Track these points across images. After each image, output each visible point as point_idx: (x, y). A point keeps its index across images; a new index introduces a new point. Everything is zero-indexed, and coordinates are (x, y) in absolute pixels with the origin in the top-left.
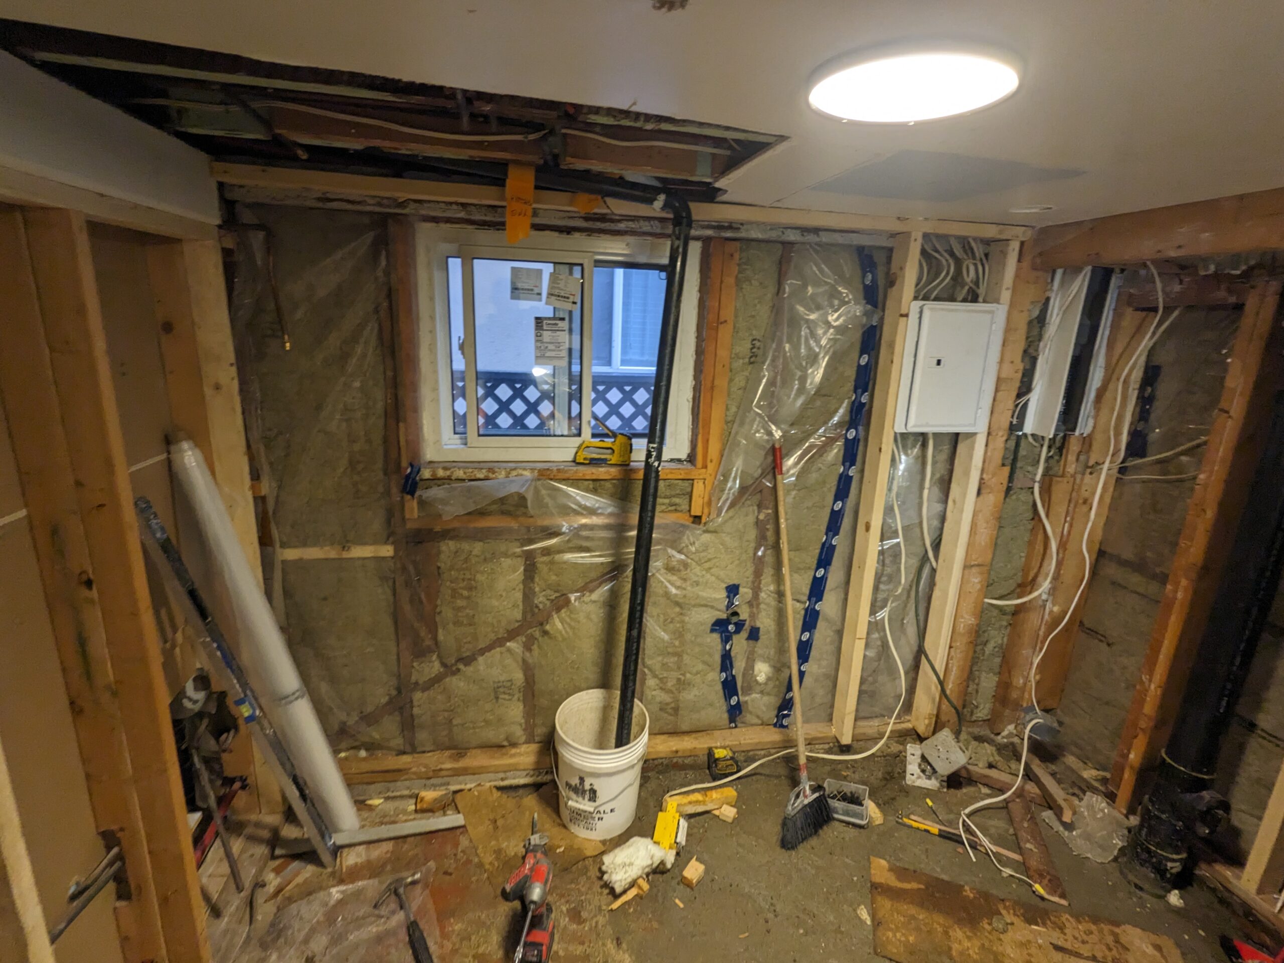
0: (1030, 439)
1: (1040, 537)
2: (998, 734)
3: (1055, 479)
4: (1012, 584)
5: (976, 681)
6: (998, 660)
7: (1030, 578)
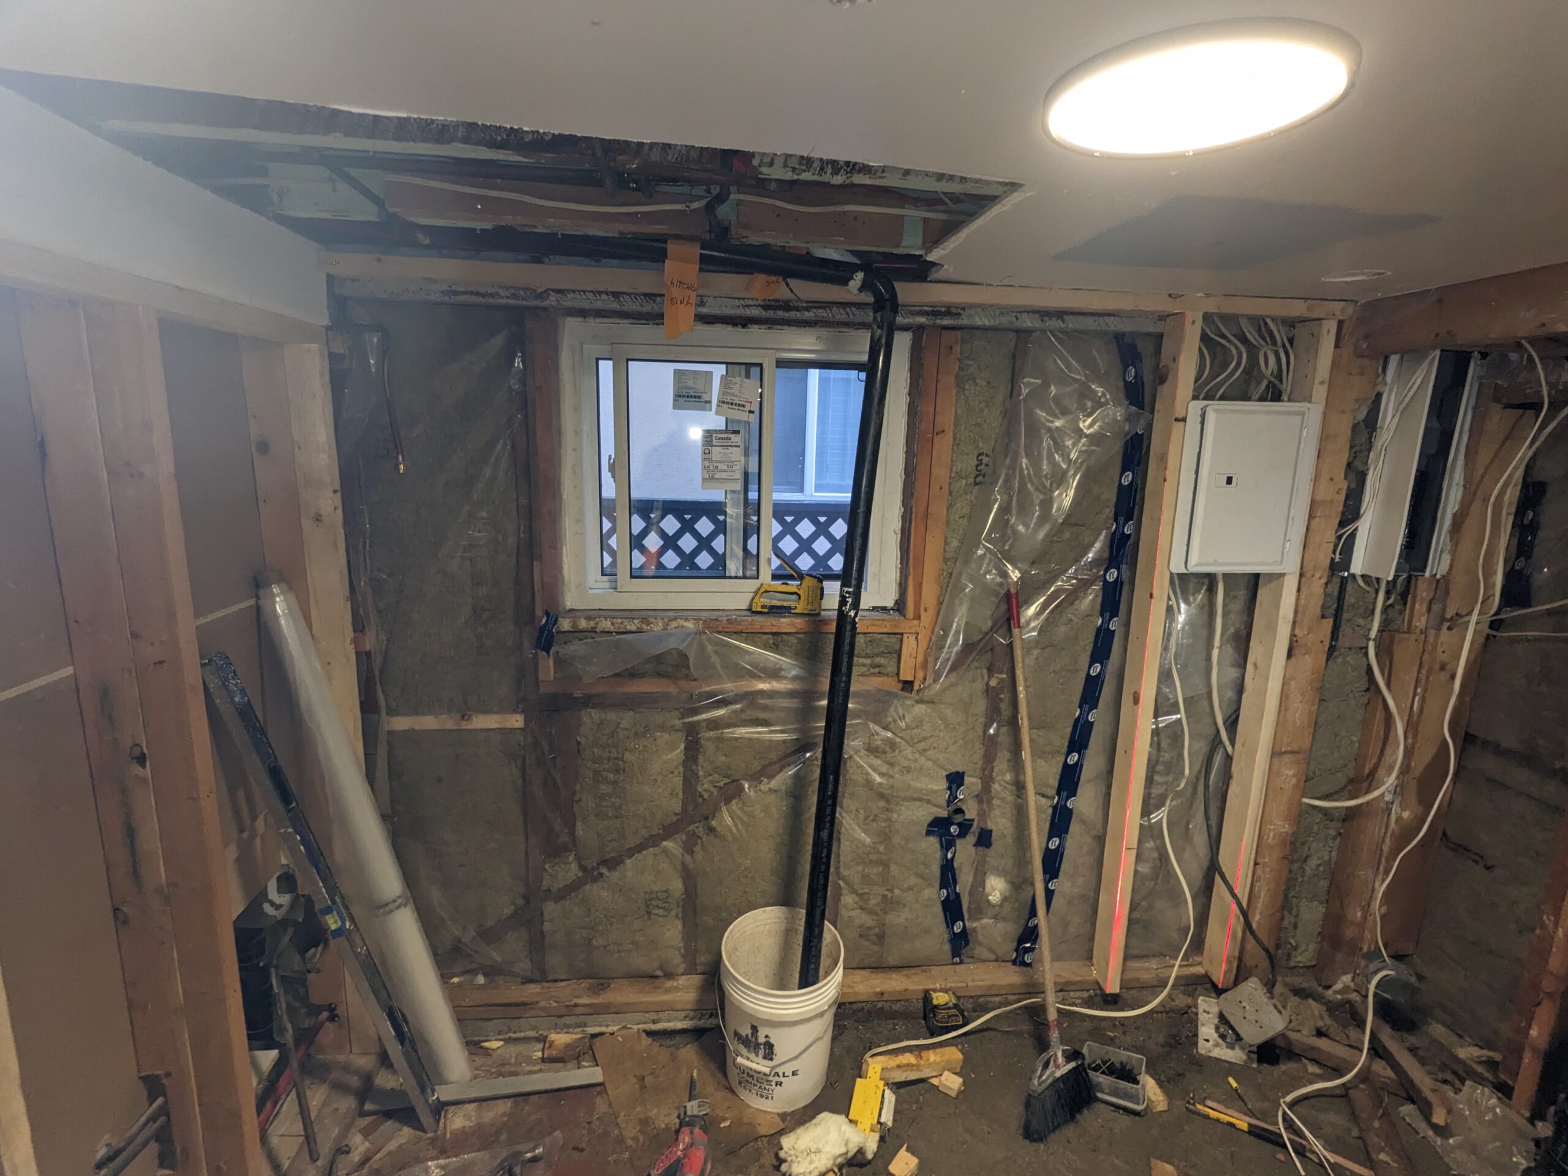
0: (1360, 582)
1: (1380, 715)
2: (1329, 987)
3: (1398, 636)
4: (1341, 779)
5: (1294, 912)
6: (1324, 884)
7: (1367, 771)
